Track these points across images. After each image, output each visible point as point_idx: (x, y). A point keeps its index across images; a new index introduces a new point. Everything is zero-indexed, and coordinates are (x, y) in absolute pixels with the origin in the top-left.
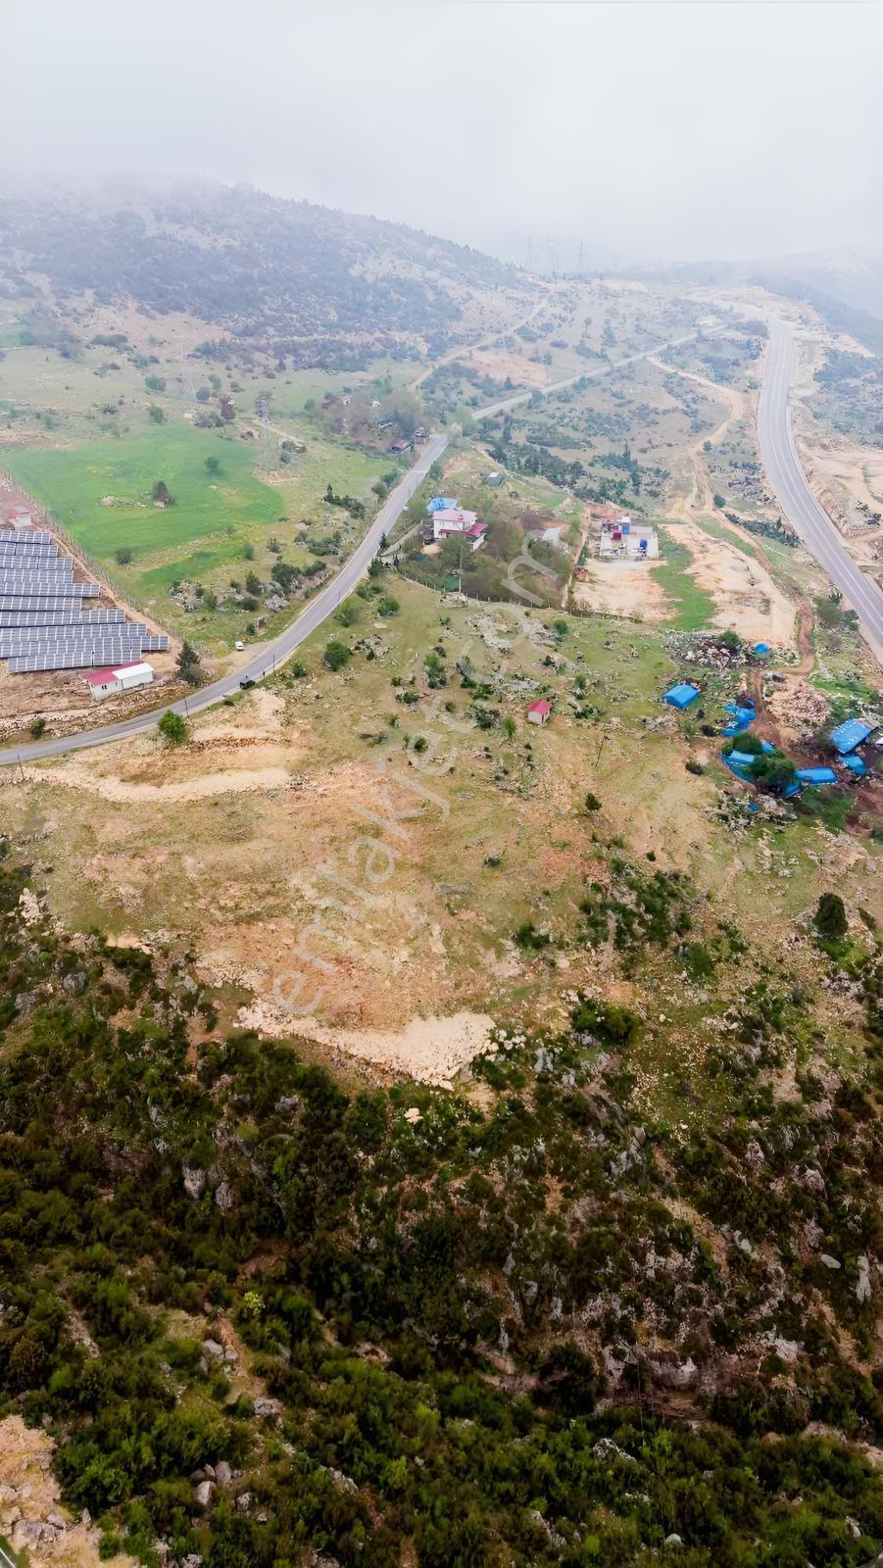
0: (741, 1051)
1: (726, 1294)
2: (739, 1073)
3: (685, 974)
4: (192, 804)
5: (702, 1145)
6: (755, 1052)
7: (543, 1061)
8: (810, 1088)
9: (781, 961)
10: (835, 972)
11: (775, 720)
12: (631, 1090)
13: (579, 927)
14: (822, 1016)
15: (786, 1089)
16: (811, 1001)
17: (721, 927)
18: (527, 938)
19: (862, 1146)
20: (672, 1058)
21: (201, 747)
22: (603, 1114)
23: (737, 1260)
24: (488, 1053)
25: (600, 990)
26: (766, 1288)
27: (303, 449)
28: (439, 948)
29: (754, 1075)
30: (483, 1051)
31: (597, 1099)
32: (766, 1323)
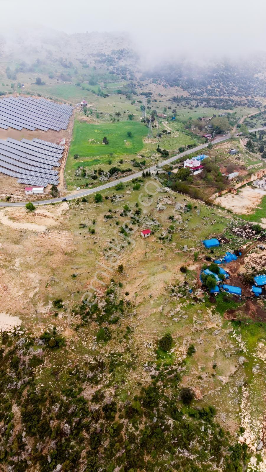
0: (85, 372)
1: (8, 445)
2: (79, 379)
3: (96, 337)
4: (16, 230)
5: (43, 395)
6: (91, 375)
7: (20, 342)
8: (98, 398)
9: (138, 349)
10: (152, 363)
11: (243, 263)
12: (39, 365)
13: (76, 306)
14: (133, 376)
15: (88, 393)
16: (134, 369)
17: (128, 328)
18: (58, 303)
19: (96, 428)
20: (63, 362)
21: (36, 214)
22: (20, 368)
23: (19, 437)
24: (10, 332)
25: (63, 329)
26: (21, 452)
27: (170, 133)
28: (31, 295)
29: (83, 381)
30: (9, 331)
31: (24, 362)
32: (11, 463)
